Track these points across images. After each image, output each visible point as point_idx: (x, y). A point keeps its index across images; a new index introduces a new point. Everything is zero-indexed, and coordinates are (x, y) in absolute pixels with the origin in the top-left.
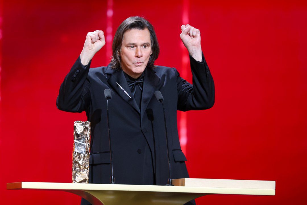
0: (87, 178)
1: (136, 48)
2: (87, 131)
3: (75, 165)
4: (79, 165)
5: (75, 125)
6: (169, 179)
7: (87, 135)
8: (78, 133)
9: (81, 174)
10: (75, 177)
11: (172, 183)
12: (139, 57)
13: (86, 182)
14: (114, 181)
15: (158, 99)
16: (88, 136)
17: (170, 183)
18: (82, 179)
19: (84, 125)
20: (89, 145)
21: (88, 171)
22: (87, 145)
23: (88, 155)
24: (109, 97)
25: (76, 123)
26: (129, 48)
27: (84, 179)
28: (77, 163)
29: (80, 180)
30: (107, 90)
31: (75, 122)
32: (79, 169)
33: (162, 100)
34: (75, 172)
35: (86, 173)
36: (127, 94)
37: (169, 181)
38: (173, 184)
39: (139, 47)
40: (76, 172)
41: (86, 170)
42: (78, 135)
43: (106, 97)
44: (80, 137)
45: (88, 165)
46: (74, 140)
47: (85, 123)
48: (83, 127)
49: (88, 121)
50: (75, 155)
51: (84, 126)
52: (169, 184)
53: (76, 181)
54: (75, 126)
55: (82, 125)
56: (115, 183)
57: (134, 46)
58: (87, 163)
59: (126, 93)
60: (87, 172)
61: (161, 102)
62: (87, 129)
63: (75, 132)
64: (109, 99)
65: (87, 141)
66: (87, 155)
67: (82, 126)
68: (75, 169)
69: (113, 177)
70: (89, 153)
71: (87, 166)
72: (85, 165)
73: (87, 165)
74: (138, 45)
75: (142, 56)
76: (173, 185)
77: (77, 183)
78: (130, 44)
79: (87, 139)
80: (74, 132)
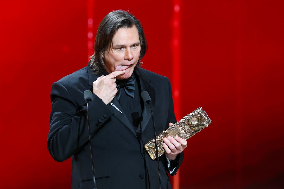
1: (125, 49)
12: (129, 59)
26: (116, 50)
30: (87, 91)
33: (150, 101)
36: (117, 108)
39: (129, 49)
57: (122, 47)
59: (115, 107)
64: (89, 102)
74: (127, 46)
75: (133, 59)
78: (118, 46)
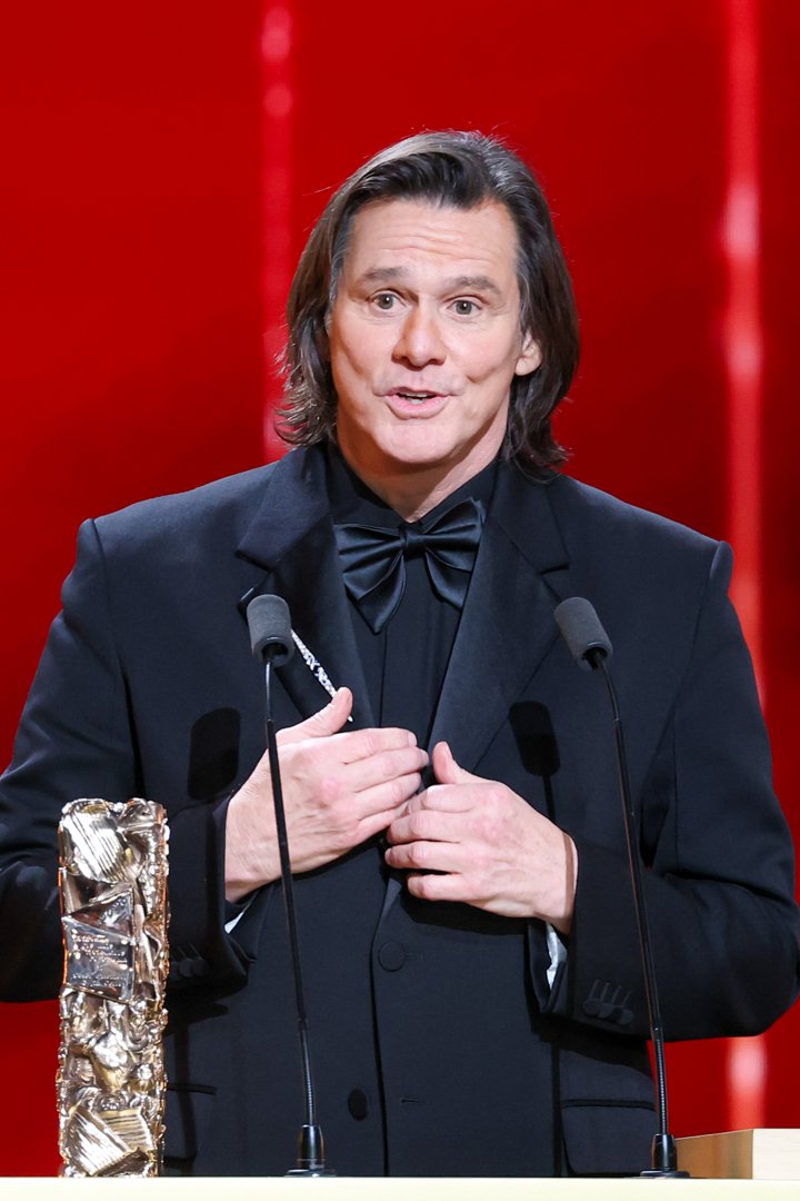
0: (149, 1144)
2: (143, 858)
3: (75, 1067)
4: (94, 1071)
5: (65, 823)
6: (660, 1139)
7: (140, 886)
8: (87, 874)
9: (110, 1121)
10: (74, 1142)
11: (679, 1162)
13: (145, 1172)
14: (318, 1155)
15: (577, 653)
16: (149, 890)
17: (666, 1164)
18: (118, 1155)
19: (120, 822)
20: (153, 944)
21: (156, 1105)
22: (145, 943)
23: (150, 1004)
24: (275, 644)
25: (71, 813)
26: (366, 307)
27: (129, 1151)
28: (85, 1057)
29: (108, 1163)
30: (265, 601)
31: (65, 810)
32: (95, 1090)
33: (601, 650)
34: (72, 1110)
35: (145, 1114)
37: (659, 1148)
38: (681, 1167)
40: (82, 1111)
41: (141, 1096)
42: (86, 888)
43: (257, 645)
44: (101, 898)
45: (152, 1067)
46: (64, 919)
47: (129, 812)
48: (118, 835)
49: (142, 801)
50: (70, 1011)
51: (120, 830)
52: (659, 1165)
53: (80, 1168)
54: (66, 834)
55: (110, 823)
56: (325, 1173)
58: (148, 1057)
60: (151, 1112)
61: (594, 665)
62: (142, 846)
63: (68, 869)
65: (143, 918)
66: (143, 1005)
67: (109, 833)
68: (74, 1090)
69: (316, 1130)
70: (154, 997)
71: (145, 1075)
72: (136, 1067)
73: (145, 1068)
76: (685, 1175)
77: (88, 1175)
79: (139, 908)
80: (63, 870)
